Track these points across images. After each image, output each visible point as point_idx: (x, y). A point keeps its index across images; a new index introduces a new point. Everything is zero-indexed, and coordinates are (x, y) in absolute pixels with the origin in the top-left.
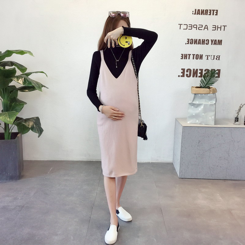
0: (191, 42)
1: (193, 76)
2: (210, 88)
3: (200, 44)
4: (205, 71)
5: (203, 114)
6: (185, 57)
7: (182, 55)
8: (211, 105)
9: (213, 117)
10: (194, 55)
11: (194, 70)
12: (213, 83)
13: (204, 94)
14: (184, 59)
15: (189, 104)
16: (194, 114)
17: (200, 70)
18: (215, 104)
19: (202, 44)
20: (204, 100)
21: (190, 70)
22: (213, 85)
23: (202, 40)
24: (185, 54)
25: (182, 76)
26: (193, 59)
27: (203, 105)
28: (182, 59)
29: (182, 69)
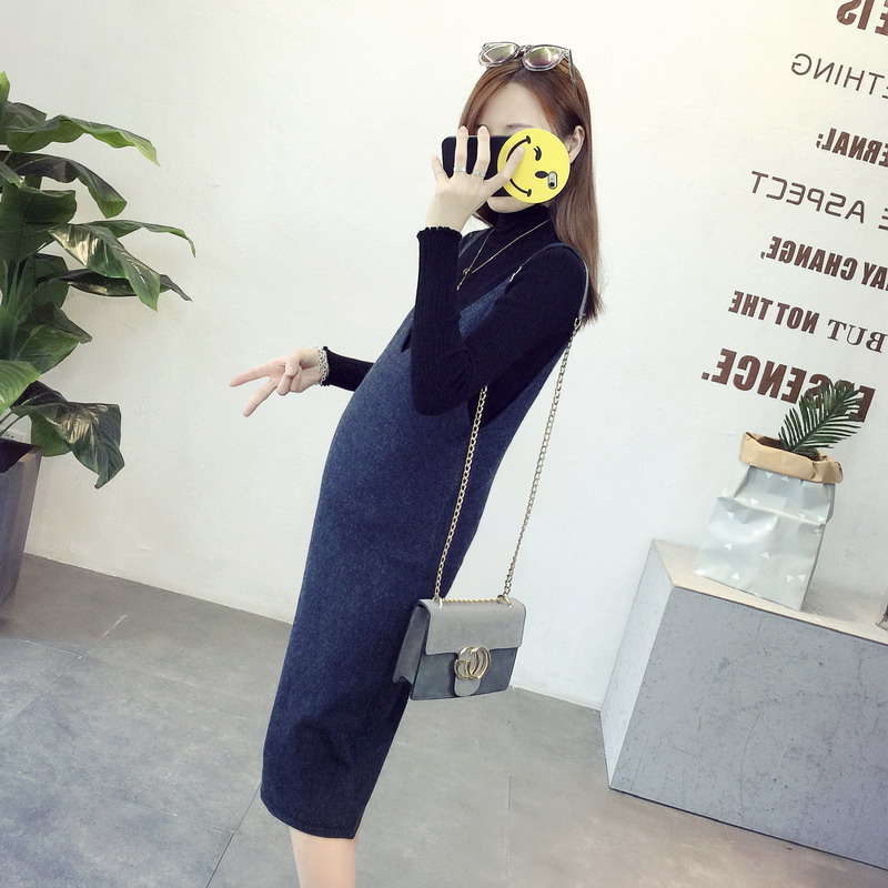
0: (784, 251)
1: (762, 391)
2: (815, 457)
3: (819, 270)
4: (814, 379)
5: (766, 555)
6: (747, 304)
7: (740, 295)
8: (805, 528)
9: (803, 578)
10: (783, 307)
11: (770, 365)
12: (832, 440)
13: (789, 477)
14: (744, 313)
15: (721, 499)
16: (729, 546)
17: (795, 371)
18: (822, 527)
19: (827, 272)
20: (783, 501)
21: (756, 363)
22: (831, 445)
23: (832, 255)
24: (749, 296)
25: (715, 379)
26: (779, 322)
27: (775, 520)
28: (734, 310)
29: (724, 352)
